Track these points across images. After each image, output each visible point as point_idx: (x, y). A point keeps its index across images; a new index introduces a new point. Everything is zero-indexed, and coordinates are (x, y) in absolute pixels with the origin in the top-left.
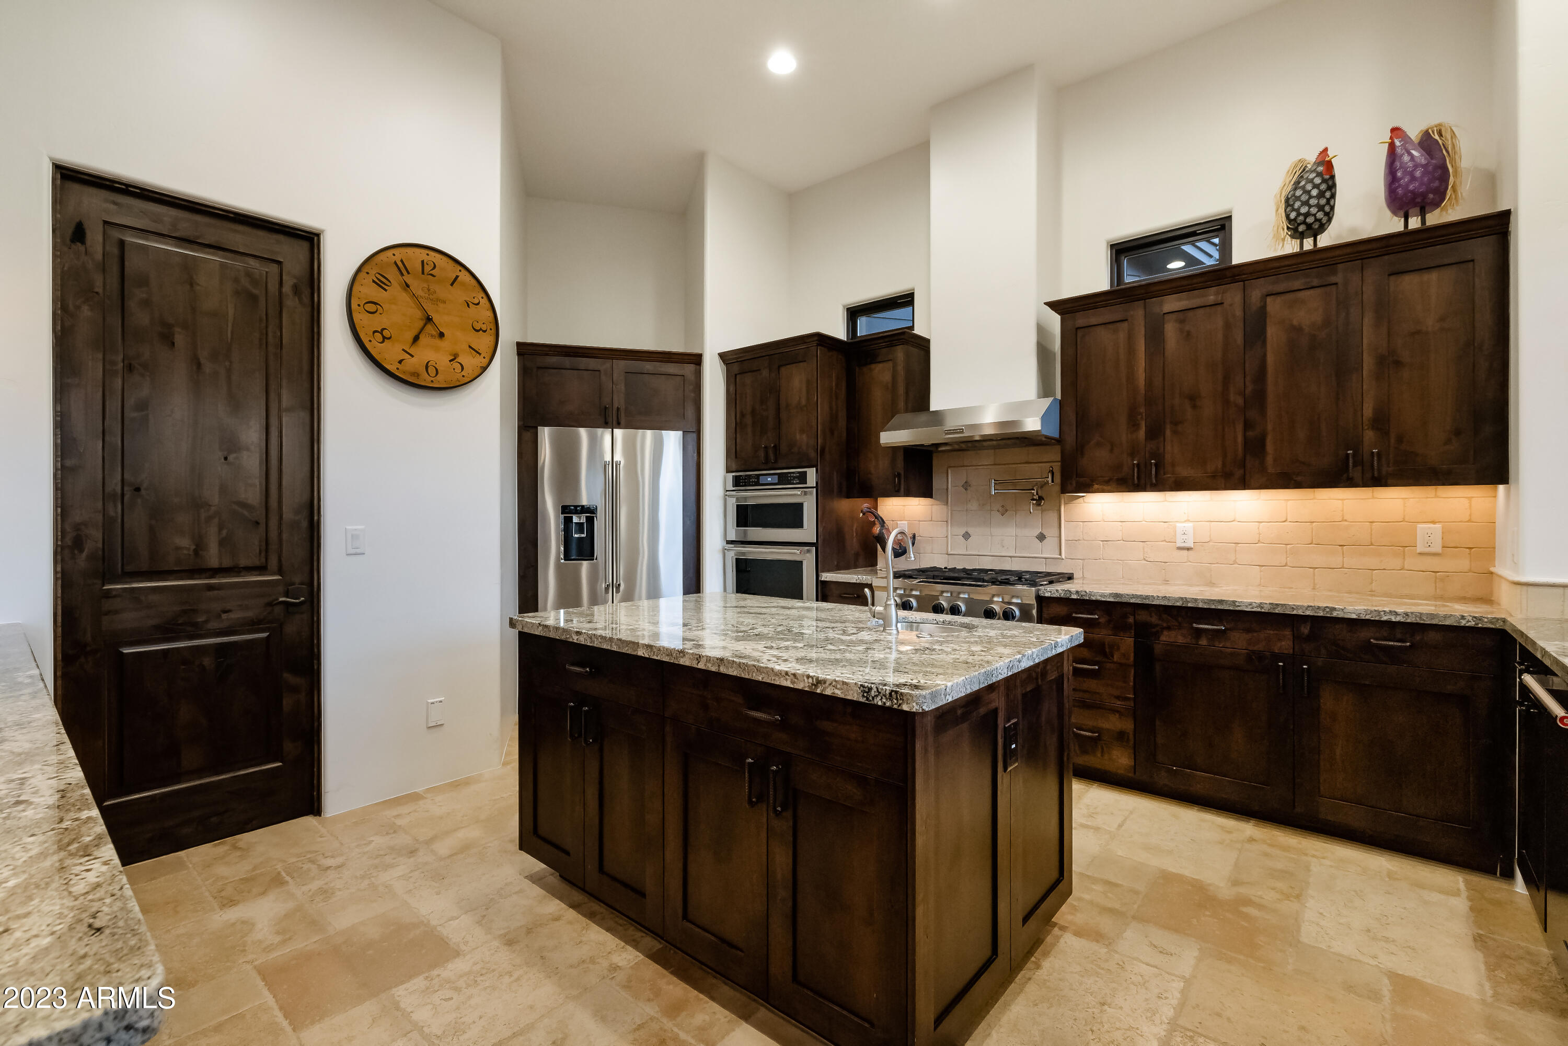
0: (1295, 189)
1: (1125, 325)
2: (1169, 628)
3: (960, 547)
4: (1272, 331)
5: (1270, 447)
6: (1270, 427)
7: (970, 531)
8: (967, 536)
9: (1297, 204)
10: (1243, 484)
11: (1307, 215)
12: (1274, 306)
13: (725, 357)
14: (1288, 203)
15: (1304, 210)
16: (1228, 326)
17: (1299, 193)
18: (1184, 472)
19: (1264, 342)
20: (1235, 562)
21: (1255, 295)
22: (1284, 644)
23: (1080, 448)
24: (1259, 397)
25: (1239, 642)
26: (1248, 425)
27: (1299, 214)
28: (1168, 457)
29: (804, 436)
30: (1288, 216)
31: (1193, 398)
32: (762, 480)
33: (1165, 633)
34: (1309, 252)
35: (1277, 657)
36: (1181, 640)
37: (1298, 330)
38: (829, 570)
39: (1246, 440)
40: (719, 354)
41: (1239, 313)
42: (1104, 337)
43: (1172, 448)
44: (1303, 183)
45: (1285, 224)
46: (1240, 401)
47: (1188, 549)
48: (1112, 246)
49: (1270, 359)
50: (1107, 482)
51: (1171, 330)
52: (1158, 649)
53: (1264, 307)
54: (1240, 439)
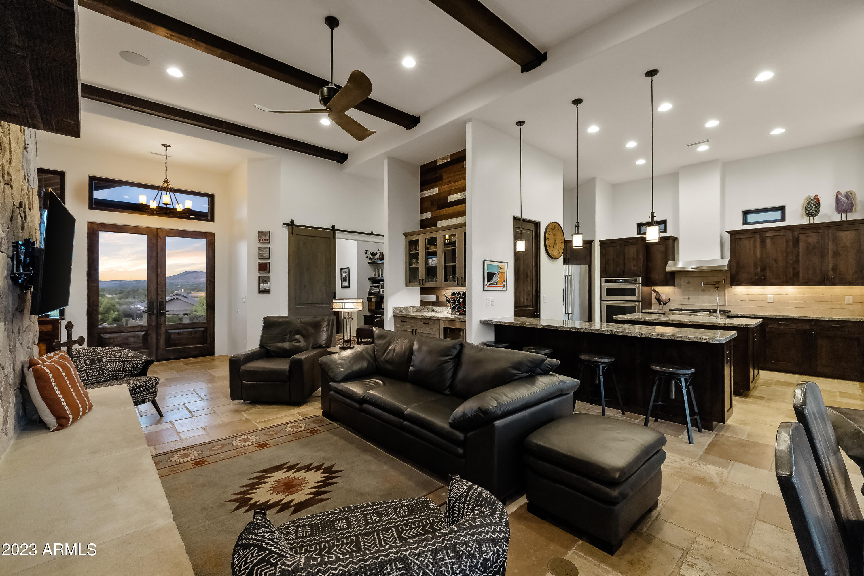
0: (808, 205)
1: (753, 239)
2: (771, 324)
3: (686, 302)
4: (801, 244)
5: (801, 275)
6: (801, 270)
7: (690, 297)
8: (689, 299)
9: (809, 209)
10: (793, 284)
11: (812, 212)
12: (802, 237)
13: (601, 242)
14: (806, 208)
15: (811, 211)
16: (787, 241)
17: (809, 206)
18: (773, 281)
19: (799, 247)
20: (787, 307)
21: (796, 234)
22: (807, 327)
23: (737, 273)
24: (797, 262)
25: (794, 327)
26: (794, 269)
27: (809, 212)
28: (767, 277)
29: (636, 268)
30: (806, 212)
31: (776, 261)
32: (617, 281)
33: (770, 325)
34: (812, 224)
35: (805, 330)
36: (775, 327)
37: (809, 243)
38: (644, 309)
39: (793, 273)
40: (600, 241)
41: (791, 238)
42: (746, 243)
43: (768, 274)
44: (810, 204)
45: (805, 214)
46: (791, 262)
47: (772, 303)
48: (743, 211)
49: (801, 251)
50: (747, 283)
51: (768, 242)
52: (767, 330)
53: (799, 237)
54: (791, 272)
